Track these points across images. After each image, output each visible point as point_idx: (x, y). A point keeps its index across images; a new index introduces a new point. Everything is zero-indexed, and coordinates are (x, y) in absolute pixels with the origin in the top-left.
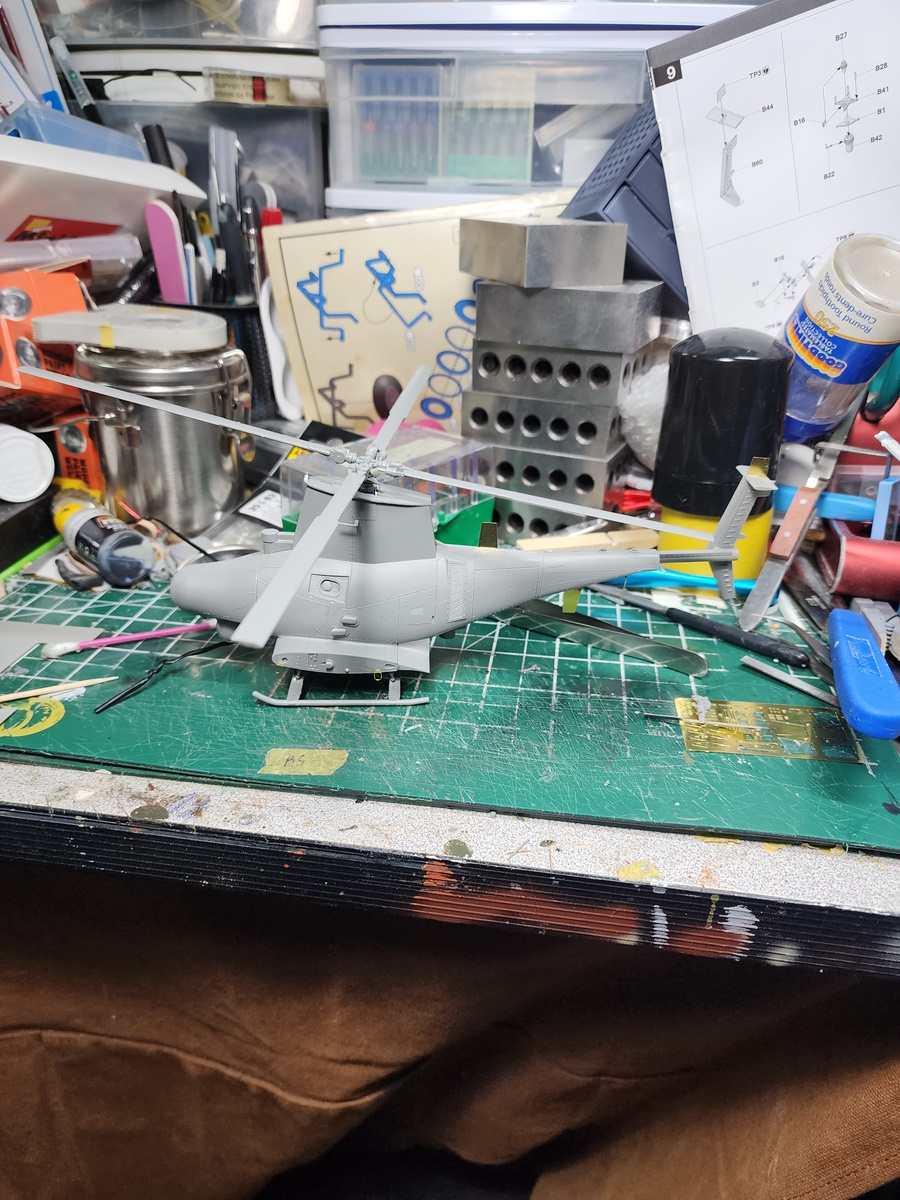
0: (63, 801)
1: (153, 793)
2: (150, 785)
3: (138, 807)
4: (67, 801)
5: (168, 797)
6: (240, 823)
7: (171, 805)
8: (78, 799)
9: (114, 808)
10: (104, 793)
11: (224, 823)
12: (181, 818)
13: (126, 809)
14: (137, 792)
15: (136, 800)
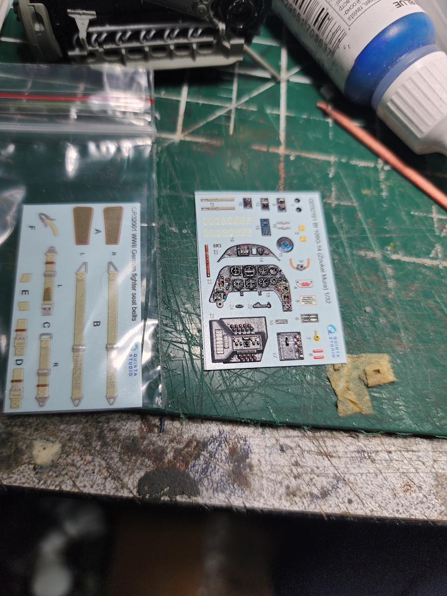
3: (142, 474)
4: (23, 466)
5: (181, 446)
6: (312, 494)
7: (194, 466)
8: (39, 461)
9: (106, 478)
10: (77, 445)
11: (288, 498)
12: (220, 494)
13: (126, 480)
14: (129, 439)
15: (134, 458)
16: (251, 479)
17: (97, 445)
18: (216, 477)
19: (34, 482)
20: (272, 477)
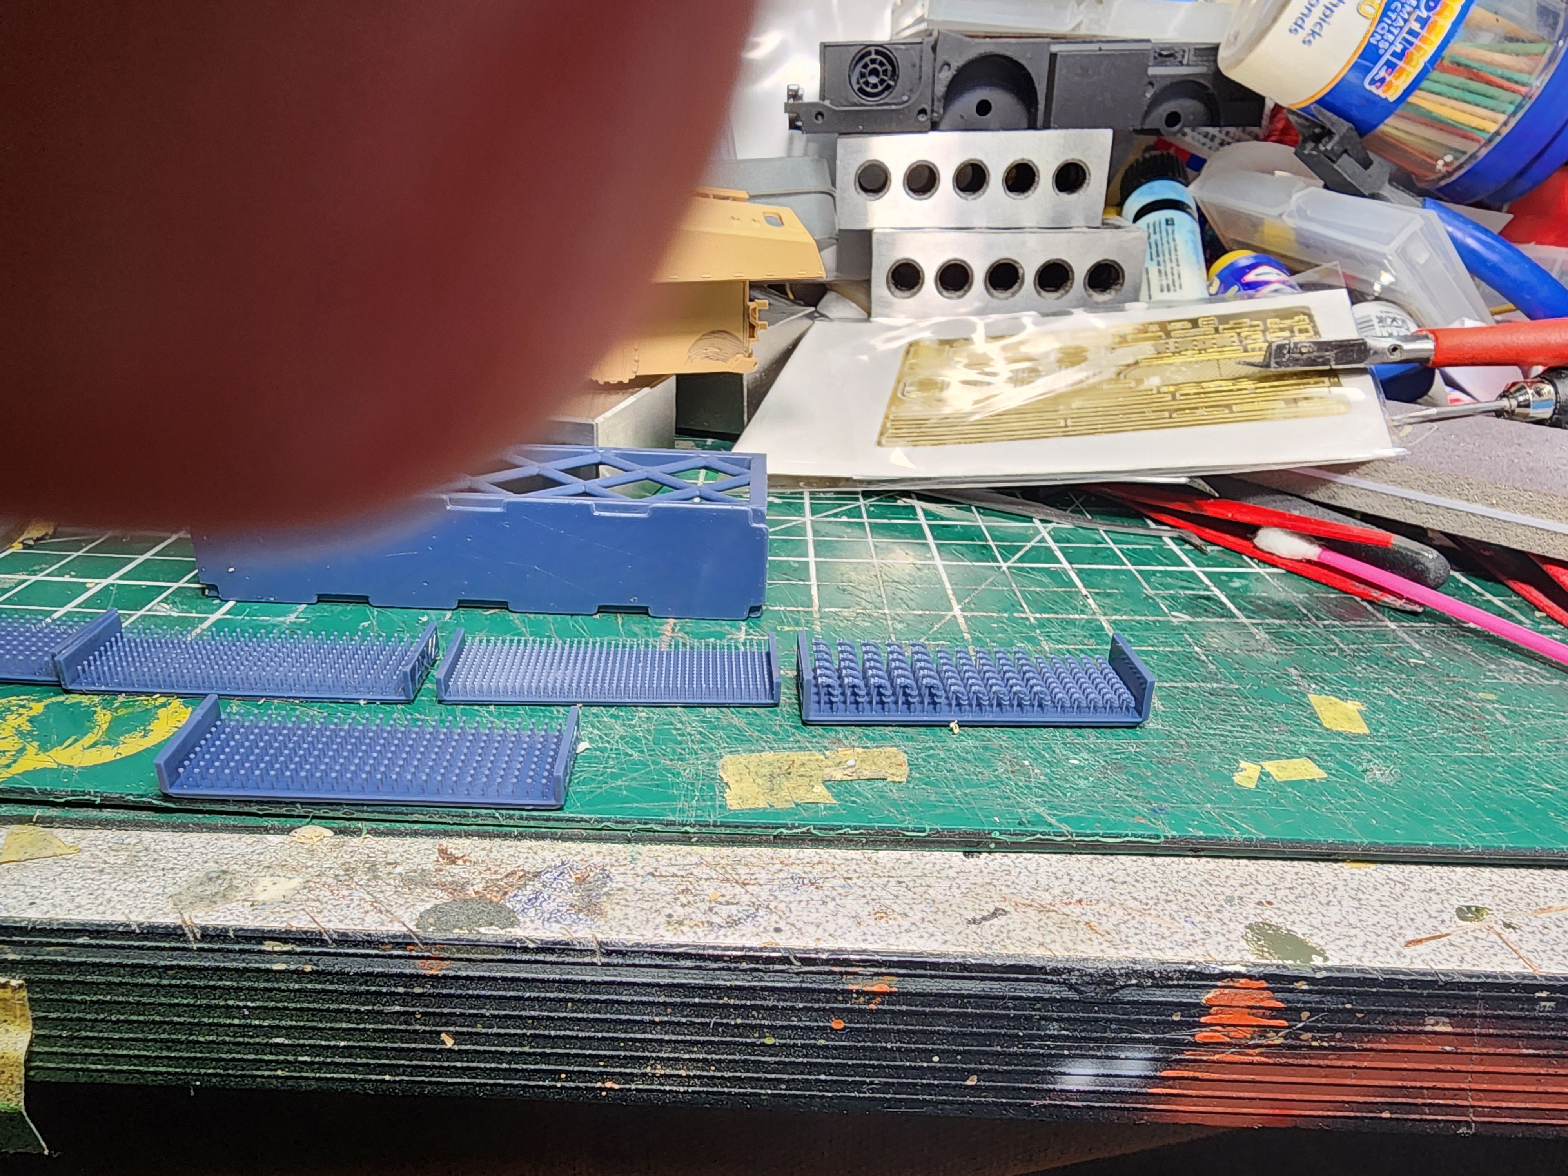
0: (221, 907)
1: (458, 871)
2: (443, 852)
3: (428, 906)
4: (234, 904)
5: (499, 877)
6: (711, 924)
7: (515, 895)
8: (261, 897)
9: (367, 912)
10: (330, 881)
11: (670, 928)
12: (554, 924)
13: (399, 912)
14: (415, 872)
15: (419, 890)
16: (607, 907)
17: (362, 877)
18: (549, 906)
19: (246, 919)
20: (646, 905)
